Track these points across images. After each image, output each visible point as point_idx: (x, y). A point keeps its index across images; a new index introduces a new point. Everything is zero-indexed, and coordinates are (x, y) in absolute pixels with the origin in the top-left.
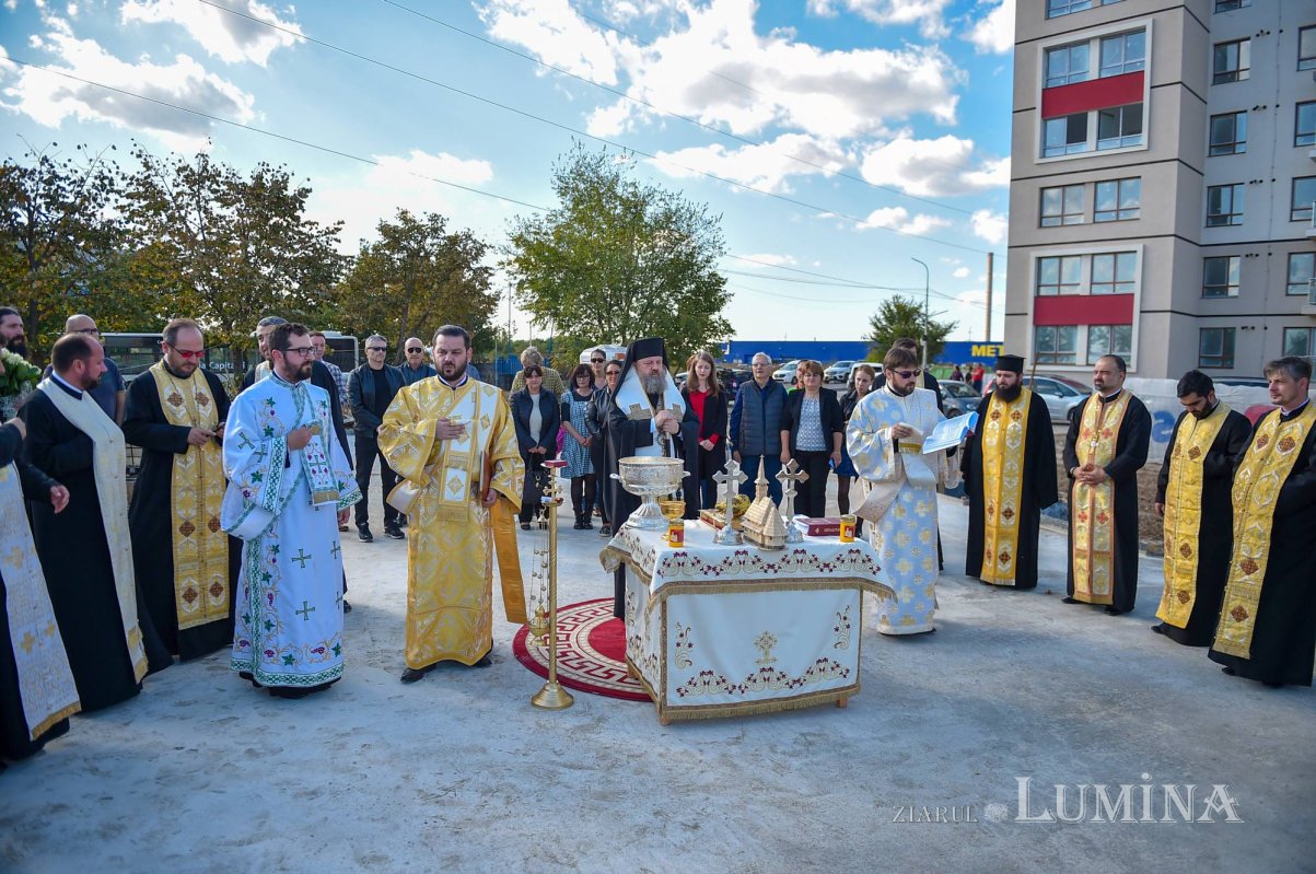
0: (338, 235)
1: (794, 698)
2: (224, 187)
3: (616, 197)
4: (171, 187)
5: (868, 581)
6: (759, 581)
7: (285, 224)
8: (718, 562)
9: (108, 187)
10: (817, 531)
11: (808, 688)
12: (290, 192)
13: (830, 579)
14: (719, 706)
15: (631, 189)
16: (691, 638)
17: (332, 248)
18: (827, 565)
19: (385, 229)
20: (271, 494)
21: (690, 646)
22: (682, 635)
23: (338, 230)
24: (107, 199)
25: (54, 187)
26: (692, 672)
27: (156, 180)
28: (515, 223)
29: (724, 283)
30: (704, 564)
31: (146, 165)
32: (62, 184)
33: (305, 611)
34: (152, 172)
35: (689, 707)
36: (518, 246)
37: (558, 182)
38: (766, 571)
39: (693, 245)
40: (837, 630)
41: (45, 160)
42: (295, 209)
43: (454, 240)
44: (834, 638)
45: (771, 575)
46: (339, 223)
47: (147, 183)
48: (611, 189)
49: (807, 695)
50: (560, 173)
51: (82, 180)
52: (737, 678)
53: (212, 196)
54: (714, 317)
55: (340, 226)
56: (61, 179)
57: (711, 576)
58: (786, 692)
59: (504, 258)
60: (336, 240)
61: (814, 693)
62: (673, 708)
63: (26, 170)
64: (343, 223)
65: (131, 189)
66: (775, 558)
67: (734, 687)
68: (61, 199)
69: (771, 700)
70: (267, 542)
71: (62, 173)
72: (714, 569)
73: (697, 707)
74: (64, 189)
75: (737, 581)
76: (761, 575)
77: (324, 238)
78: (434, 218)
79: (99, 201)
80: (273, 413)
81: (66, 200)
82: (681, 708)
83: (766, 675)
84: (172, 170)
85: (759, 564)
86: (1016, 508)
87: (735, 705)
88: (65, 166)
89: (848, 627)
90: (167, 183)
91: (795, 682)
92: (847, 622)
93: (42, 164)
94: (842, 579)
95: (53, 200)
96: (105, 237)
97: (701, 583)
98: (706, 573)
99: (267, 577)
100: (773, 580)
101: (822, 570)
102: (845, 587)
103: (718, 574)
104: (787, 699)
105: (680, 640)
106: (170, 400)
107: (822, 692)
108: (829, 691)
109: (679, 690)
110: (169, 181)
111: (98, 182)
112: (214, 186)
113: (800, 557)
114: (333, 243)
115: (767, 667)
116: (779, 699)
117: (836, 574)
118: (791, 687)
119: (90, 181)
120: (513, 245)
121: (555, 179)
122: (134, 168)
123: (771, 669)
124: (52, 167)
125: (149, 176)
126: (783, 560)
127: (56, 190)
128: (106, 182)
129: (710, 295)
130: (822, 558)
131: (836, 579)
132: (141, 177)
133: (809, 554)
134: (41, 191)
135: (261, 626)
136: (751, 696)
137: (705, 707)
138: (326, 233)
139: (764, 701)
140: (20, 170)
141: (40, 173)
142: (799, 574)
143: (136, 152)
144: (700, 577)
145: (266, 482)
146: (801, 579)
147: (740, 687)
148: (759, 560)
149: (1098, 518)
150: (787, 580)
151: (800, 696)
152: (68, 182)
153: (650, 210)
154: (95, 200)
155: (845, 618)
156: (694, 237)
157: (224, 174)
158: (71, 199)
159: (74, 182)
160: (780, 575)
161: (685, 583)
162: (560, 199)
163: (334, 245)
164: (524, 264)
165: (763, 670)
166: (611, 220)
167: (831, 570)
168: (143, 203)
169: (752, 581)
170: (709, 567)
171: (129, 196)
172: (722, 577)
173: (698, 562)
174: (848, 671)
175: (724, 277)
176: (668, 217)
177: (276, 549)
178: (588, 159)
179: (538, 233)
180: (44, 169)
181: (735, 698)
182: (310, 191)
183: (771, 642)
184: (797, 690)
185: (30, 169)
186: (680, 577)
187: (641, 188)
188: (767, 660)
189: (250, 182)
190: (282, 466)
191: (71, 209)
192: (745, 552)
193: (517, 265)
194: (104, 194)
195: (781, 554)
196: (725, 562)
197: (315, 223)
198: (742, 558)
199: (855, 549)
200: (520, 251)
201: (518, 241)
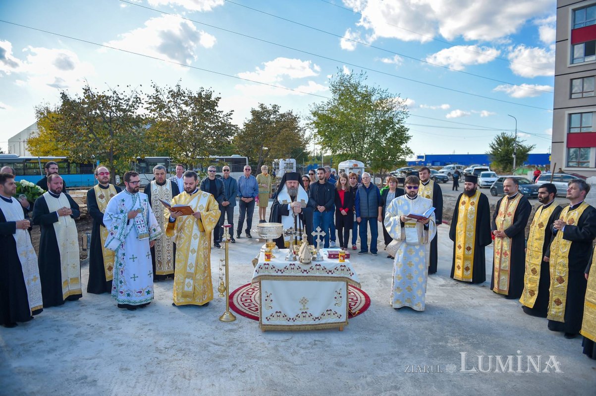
0: (231, 116)
1: (316, 325)
2: (186, 98)
3: (358, 93)
4: (166, 99)
5: (349, 279)
6: (300, 276)
7: (210, 112)
8: (282, 268)
9: (139, 101)
10: (332, 256)
11: (323, 321)
12: (213, 98)
13: (331, 277)
14: (284, 326)
15: (364, 89)
16: (272, 297)
17: (229, 122)
18: (330, 271)
19: (254, 112)
20: (121, 234)
21: (271, 301)
22: (268, 296)
23: (232, 114)
24: (138, 106)
25: (118, 103)
26: (273, 311)
27: (160, 97)
28: (313, 106)
29: (407, 131)
30: (276, 268)
31: (157, 90)
32: (121, 101)
33: (134, 277)
34: (159, 93)
35: (271, 325)
36: (314, 116)
37: (332, 87)
38: (303, 273)
39: (394, 113)
40: (336, 298)
41: (115, 92)
42: (214, 106)
43: (283, 116)
44: (335, 302)
45: (305, 274)
46: (232, 111)
47: (157, 98)
48: (356, 89)
49: (322, 324)
50: (333, 83)
51: (129, 99)
52: (292, 315)
53: (182, 102)
54: (403, 146)
55: (232, 112)
56: (121, 99)
57: (279, 273)
58: (312, 322)
59: (308, 122)
60: (230, 118)
61: (326, 324)
62: (265, 325)
63: (108, 96)
64: (233, 111)
65: (151, 101)
66: (307, 267)
67: (290, 319)
68: (121, 107)
69: (306, 325)
70: (121, 252)
71: (121, 97)
72: (281, 271)
73: (274, 325)
74: (122, 103)
75: (290, 276)
76: (301, 274)
77: (226, 118)
78: (274, 107)
79: (135, 107)
80: (123, 205)
81: (123, 107)
82: (268, 325)
83: (304, 315)
84: (167, 92)
85: (300, 270)
86: (472, 246)
87: (290, 326)
88: (122, 94)
89: (341, 297)
90: (165, 97)
91: (316, 318)
92: (340, 295)
93: (114, 94)
94: (337, 277)
95: (118, 108)
96: (138, 121)
97: (275, 276)
98: (277, 272)
99: (121, 265)
100: (306, 276)
101: (328, 273)
102: (339, 281)
103: (282, 273)
104: (313, 325)
105: (267, 298)
106: (99, 197)
107: (329, 323)
108: (332, 323)
109: (267, 318)
110: (165, 96)
111: (135, 99)
112: (183, 98)
113: (318, 267)
114: (229, 120)
115: (304, 312)
116: (310, 325)
117: (334, 275)
118: (315, 320)
119: (132, 99)
120: (312, 117)
121: (331, 86)
122: (152, 92)
123: (306, 312)
124: (117, 95)
125: (158, 95)
126: (311, 268)
127: (119, 104)
128: (138, 99)
129: (401, 136)
130: (328, 268)
131: (334, 277)
132: (155, 95)
133: (322, 266)
134: (114, 105)
135: (119, 282)
136: (298, 323)
137: (277, 325)
138: (227, 116)
139: (303, 325)
140: (106, 96)
141: (113, 97)
142: (317, 274)
143: (153, 85)
144: (275, 274)
145: (119, 230)
146: (319, 277)
147: (293, 319)
148: (300, 268)
149: (504, 254)
150: (312, 276)
151: (319, 324)
152: (123, 100)
153: (373, 98)
154: (134, 107)
155: (339, 294)
156: (394, 109)
157: (186, 92)
158: (125, 107)
159: (126, 100)
160: (309, 274)
161: (269, 276)
162: (333, 95)
163: (230, 120)
164: (317, 125)
165: (303, 313)
166: (355, 103)
167: (332, 273)
168: (156, 106)
169: (297, 276)
170: (279, 270)
171: (150, 103)
172: (284, 274)
173: (274, 267)
174: (341, 316)
175: (408, 128)
176: (381, 100)
177: (124, 254)
178: (345, 77)
179: (323, 110)
180: (115, 95)
181: (291, 323)
182: (220, 98)
183: (306, 301)
184: (317, 322)
185: (109, 96)
186: (266, 273)
187: (369, 88)
188: (304, 309)
189: (197, 96)
190: (126, 224)
191: (124, 111)
192: (294, 264)
193: (314, 125)
194: (137, 104)
195: (310, 266)
196: (285, 268)
197: (222, 112)
198: (292, 267)
199: (343, 265)
200: (315, 119)
201: (315, 114)
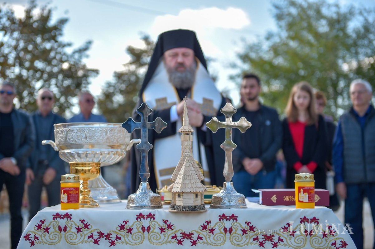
3: (323, 17)
8: (112, 228)
10: (274, 199)
18: (269, 238)
30: (94, 229)
38: (180, 241)
45: (186, 246)
46: (88, 43)
48: (318, 11)
57: (103, 246)
60: (85, 56)
64: (91, 43)
72: (108, 236)
77: (77, 55)
85: (170, 233)
98: (96, 242)
103: (113, 243)
113: (228, 224)
114: (83, 59)
121: (272, 8)
126: (204, 227)
130: (261, 228)
133: (241, 221)
138: (79, 51)
148: (170, 227)
160: (200, 247)
162: (277, 23)
167: (275, 244)
170: (101, 234)
172: (118, 247)
173: (86, 226)
182: (66, 20)
187: (342, 8)
192: (151, 216)
195: (201, 220)
196: (122, 227)
197: (69, 45)
198: (146, 223)
199: (310, 217)
200: (246, 67)
201: (245, 58)
